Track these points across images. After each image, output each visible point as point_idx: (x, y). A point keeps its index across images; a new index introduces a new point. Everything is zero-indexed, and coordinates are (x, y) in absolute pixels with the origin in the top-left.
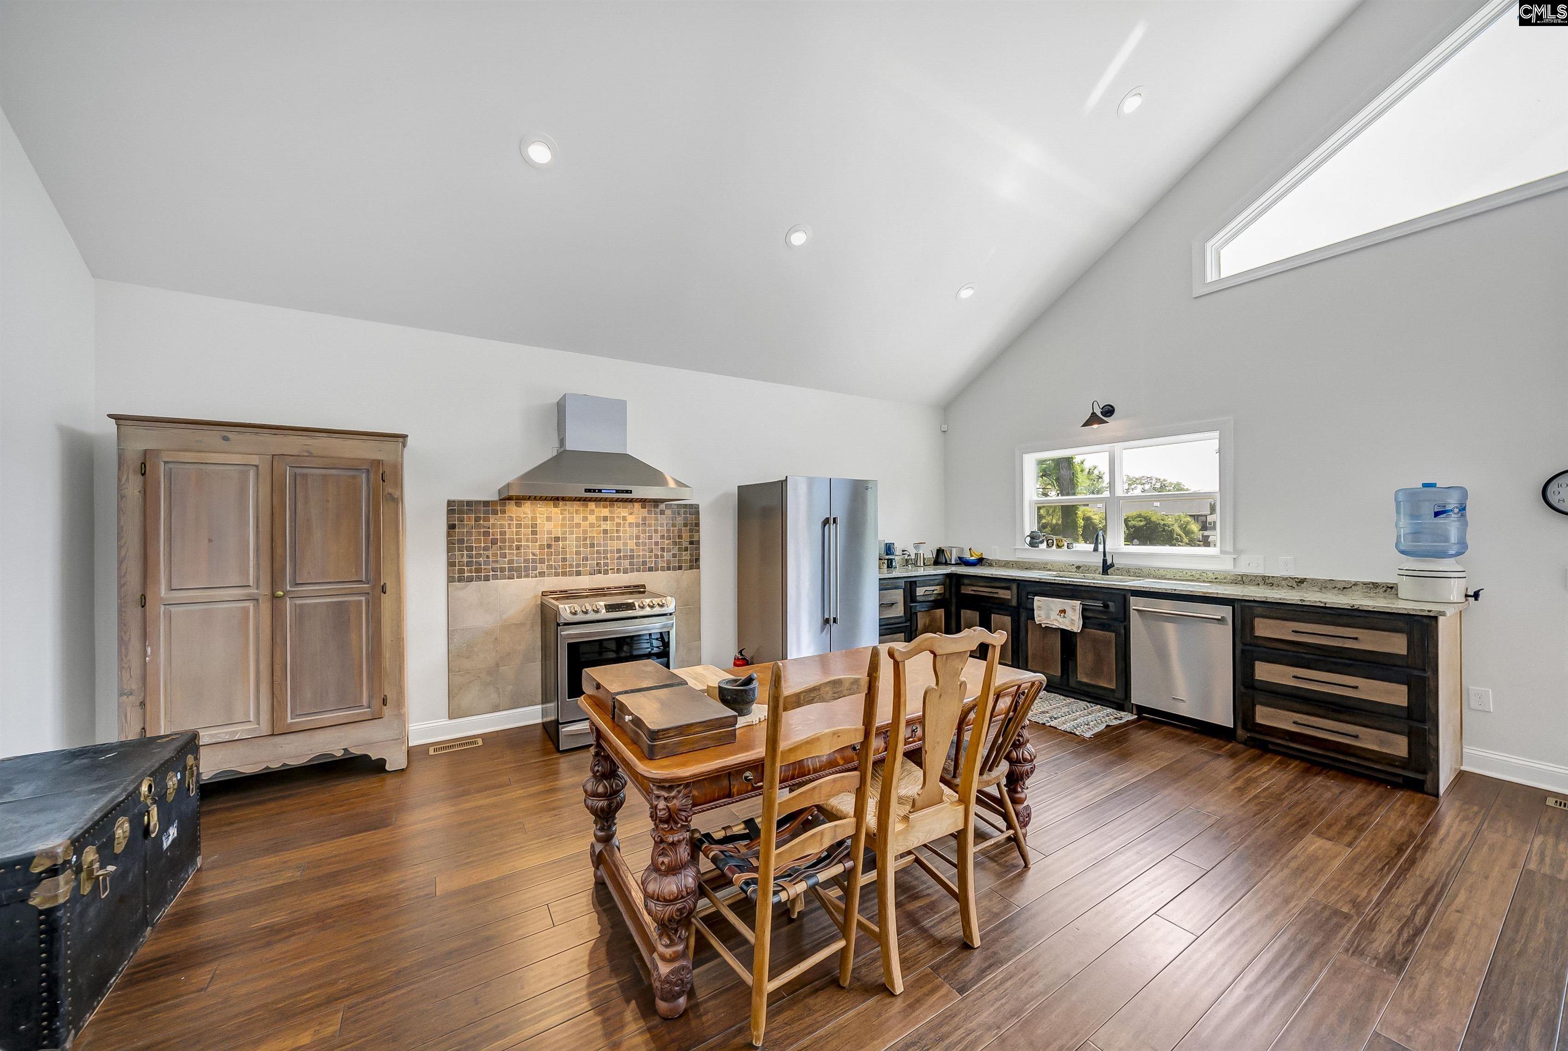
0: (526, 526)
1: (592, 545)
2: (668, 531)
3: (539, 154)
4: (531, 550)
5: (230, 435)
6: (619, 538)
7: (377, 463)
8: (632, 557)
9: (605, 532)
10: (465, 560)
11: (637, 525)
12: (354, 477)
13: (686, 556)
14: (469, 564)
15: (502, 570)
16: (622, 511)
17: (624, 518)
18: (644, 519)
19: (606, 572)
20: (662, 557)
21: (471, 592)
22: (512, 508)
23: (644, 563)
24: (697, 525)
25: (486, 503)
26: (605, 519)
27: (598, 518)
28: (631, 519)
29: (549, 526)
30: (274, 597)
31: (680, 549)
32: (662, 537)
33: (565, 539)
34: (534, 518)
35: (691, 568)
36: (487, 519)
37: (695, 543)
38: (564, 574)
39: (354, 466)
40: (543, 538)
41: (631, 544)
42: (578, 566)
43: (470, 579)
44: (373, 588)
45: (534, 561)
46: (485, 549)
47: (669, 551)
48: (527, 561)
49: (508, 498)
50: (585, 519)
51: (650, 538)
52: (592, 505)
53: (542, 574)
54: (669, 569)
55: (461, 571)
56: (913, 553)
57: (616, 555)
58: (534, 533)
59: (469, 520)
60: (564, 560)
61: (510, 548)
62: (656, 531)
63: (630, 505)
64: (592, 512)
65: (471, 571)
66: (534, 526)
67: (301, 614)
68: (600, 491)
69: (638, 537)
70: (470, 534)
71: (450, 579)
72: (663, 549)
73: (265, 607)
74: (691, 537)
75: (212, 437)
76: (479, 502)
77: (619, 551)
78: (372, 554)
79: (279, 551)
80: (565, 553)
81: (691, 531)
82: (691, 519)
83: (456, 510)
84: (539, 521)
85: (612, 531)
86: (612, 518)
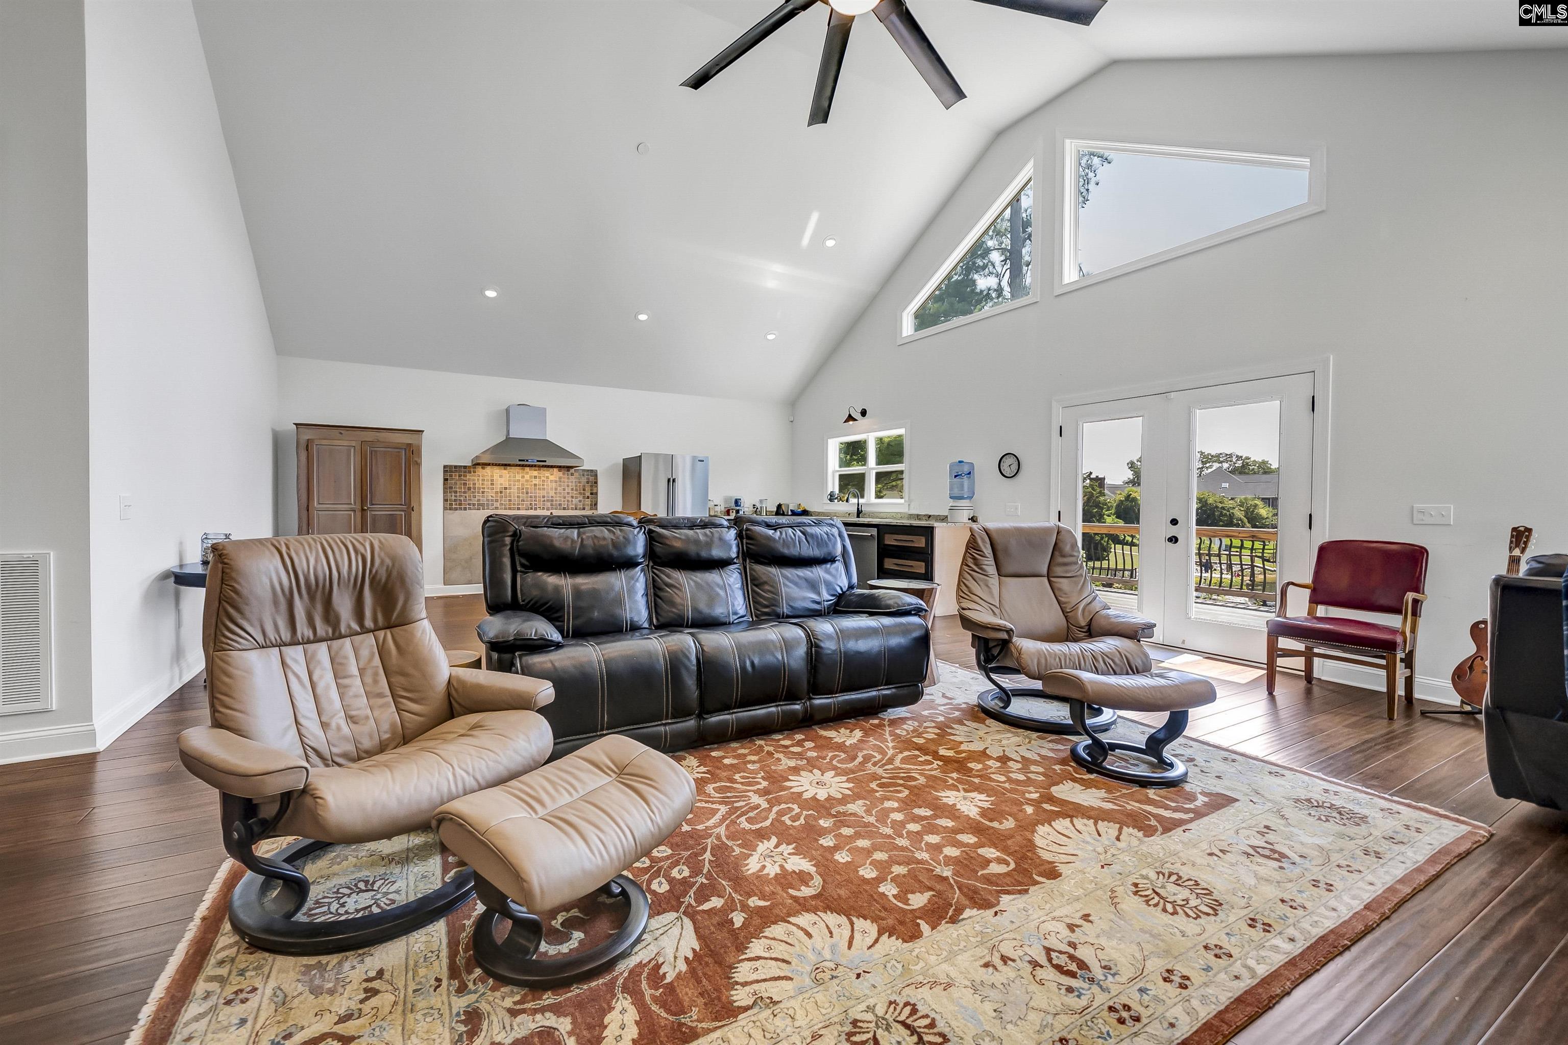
0: (488, 480)
1: (527, 493)
2: (576, 486)
3: (491, 294)
4: (490, 494)
5: (342, 432)
6: (544, 489)
7: (409, 445)
8: (552, 501)
9: (535, 485)
10: (453, 498)
11: (556, 482)
12: (399, 452)
13: (588, 502)
14: (455, 500)
15: (474, 505)
16: (546, 473)
17: (547, 477)
18: (560, 478)
19: (536, 509)
20: (572, 501)
21: (457, 515)
22: (479, 470)
23: (560, 505)
24: (596, 483)
25: (465, 467)
26: (535, 477)
27: (531, 477)
28: (552, 478)
29: (501, 481)
30: (363, 510)
31: (584, 497)
32: (572, 489)
33: (510, 488)
34: (492, 476)
35: (591, 509)
36: (465, 476)
37: (594, 494)
38: (510, 509)
39: (398, 447)
40: (498, 487)
41: (552, 493)
42: (518, 504)
43: (456, 509)
44: (407, 508)
45: (492, 500)
46: (465, 492)
47: (576, 498)
48: (488, 500)
49: (478, 464)
50: (523, 477)
51: (564, 490)
52: (527, 469)
54: (576, 509)
55: (451, 504)
56: (758, 506)
57: (542, 499)
58: (492, 484)
59: (456, 476)
60: (510, 500)
61: (478, 493)
62: (568, 486)
63: (551, 470)
64: (527, 473)
65: (456, 505)
66: (492, 480)
67: (374, 518)
68: (527, 461)
69: (556, 489)
70: (456, 484)
71: (445, 509)
72: (572, 497)
73: (359, 514)
74: (591, 490)
75: (336, 432)
76: (460, 466)
77: (544, 497)
78: (407, 492)
79: (364, 488)
80: (510, 496)
81: (591, 486)
82: (592, 479)
83: (448, 470)
84: (495, 478)
85: (539, 485)
86: (540, 477)
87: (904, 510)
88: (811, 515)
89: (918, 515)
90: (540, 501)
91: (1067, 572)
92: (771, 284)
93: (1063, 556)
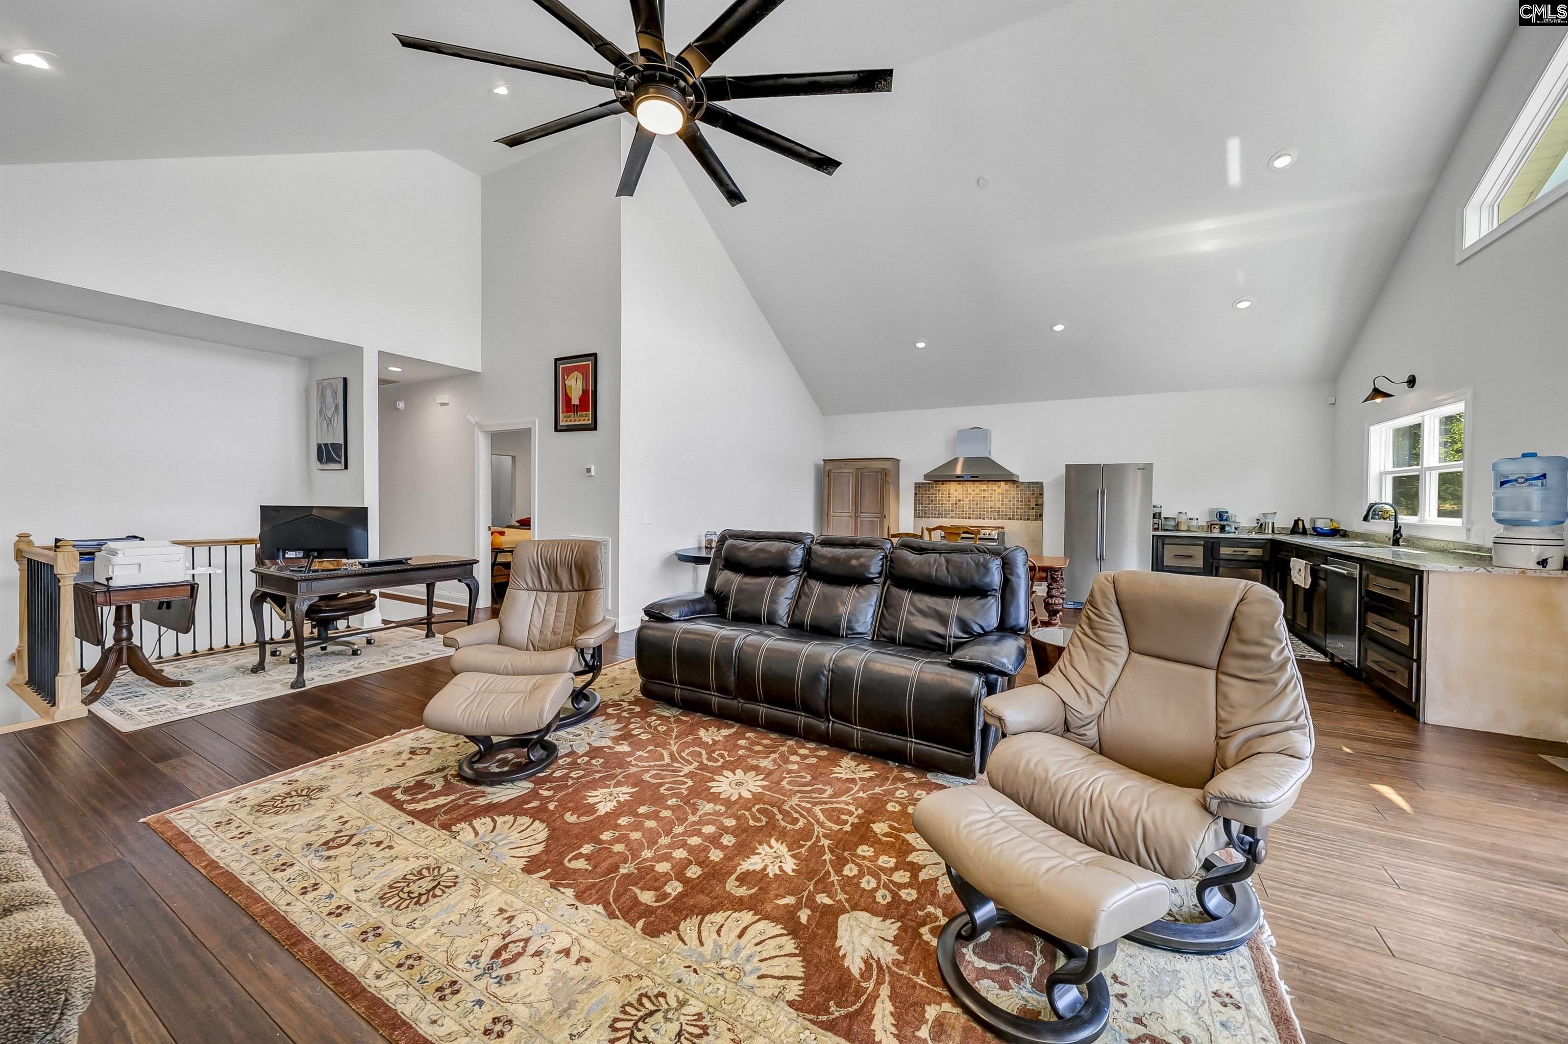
0: (946, 494)
1: (977, 504)
2: (1021, 498)
3: (921, 345)
4: (948, 506)
5: (847, 463)
6: (991, 501)
7: (890, 470)
8: (999, 511)
9: (984, 497)
10: (920, 508)
11: (1003, 494)
12: (876, 476)
13: (1033, 513)
14: (922, 510)
15: (935, 514)
16: (994, 487)
17: (995, 490)
18: (1007, 491)
19: (984, 519)
20: (1018, 512)
21: (923, 523)
23: (1006, 515)
24: (1041, 494)
25: (930, 484)
26: (984, 490)
27: (980, 490)
28: (999, 491)
29: (956, 494)
30: (855, 517)
31: (1029, 508)
32: (1018, 501)
33: (963, 501)
34: (950, 490)
35: (1036, 519)
36: (929, 491)
37: (1040, 505)
38: (962, 518)
39: (876, 472)
40: (953, 500)
41: (999, 505)
43: (922, 517)
44: (881, 516)
45: (949, 511)
46: (929, 504)
47: (1021, 509)
48: (945, 510)
50: (974, 490)
51: (1010, 501)
52: (977, 484)
53: (952, 517)
54: (1021, 519)
55: (919, 513)
57: (990, 510)
58: (949, 497)
59: (922, 491)
60: (963, 511)
61: (939, 504)
62: (1014, 498)
63: (999, 483)
64: (977, 487)
65: (923, 514)
66: (949, 494)
67: (862, 523)
68: (963, 477)
69: (1003, 501)
70: (923, 497)
71: (915, 517)
72: (1018, 508)
73: (853, 520)
74: (1036, 501)
75: (842, 463)
76: (926, 483)
77: (991, 508)
78: (881, 504)
79: (857, 502)
80: (963, 507)
81: (1037, 498)
82: (1037, 491)
83: (919, 487)
84: (951, 492)
85: (988, 497)
86: (988, 491)
87: (1462, 538)
90: (988, 511)
92: (1208, 246)
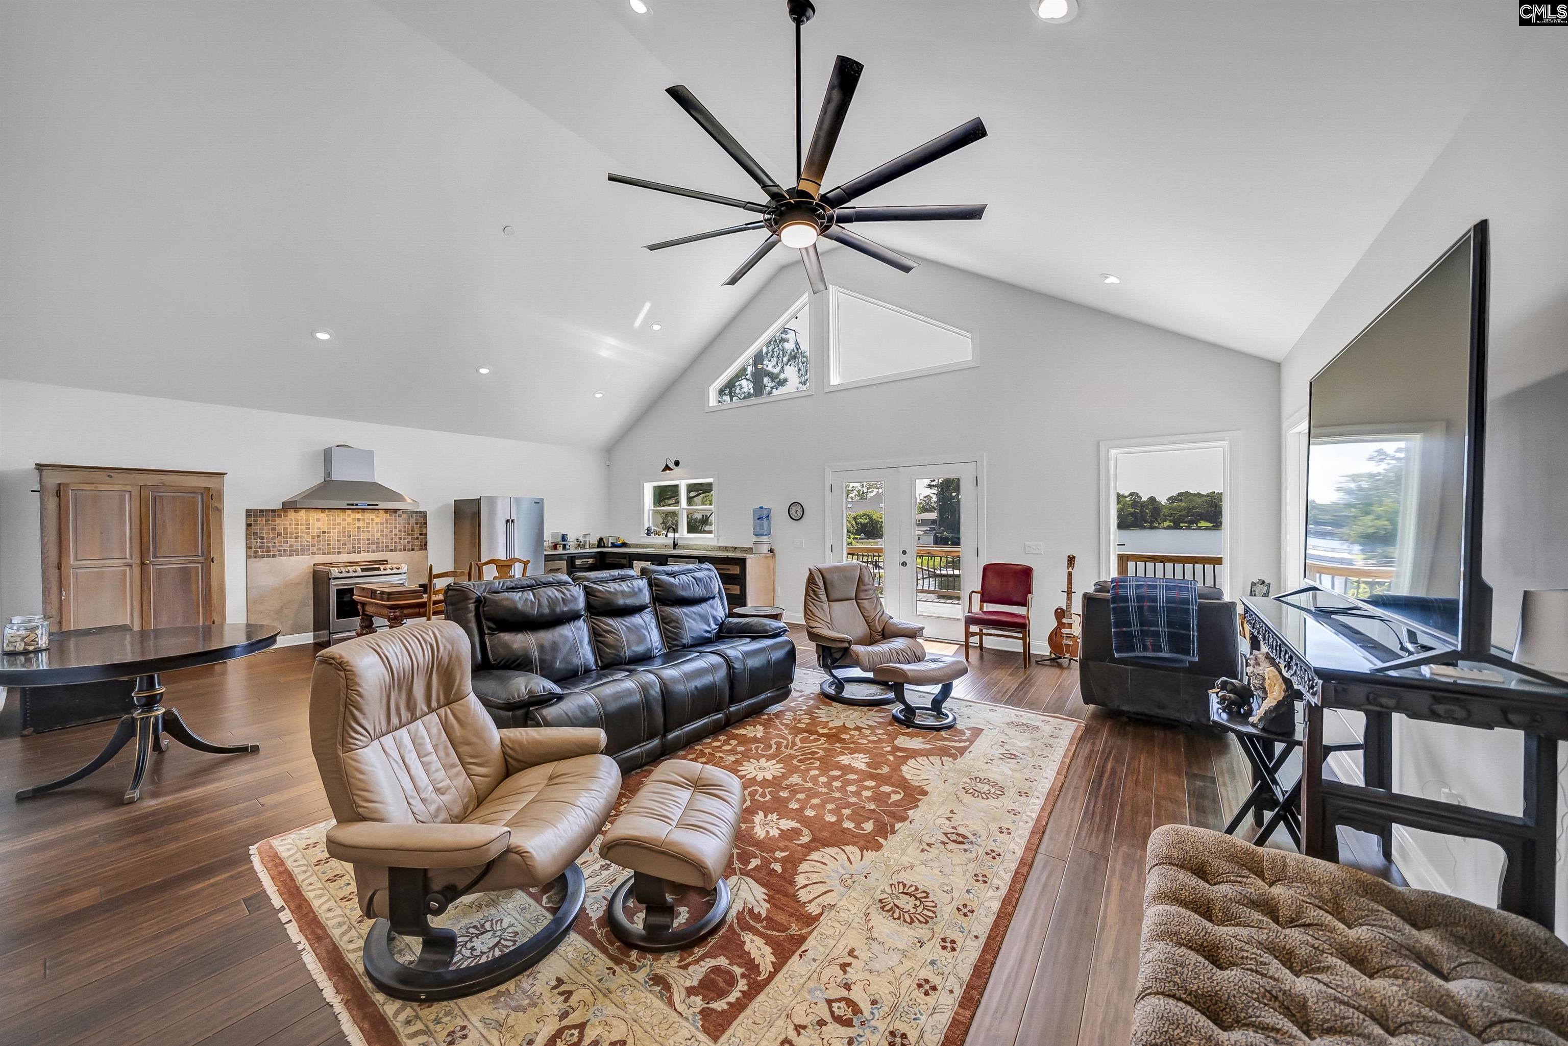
0: (302, 525)
1: (349, 536)
2: (404, 527)
4: (305, 539)
5: (111, 474)
6: (369, 532)
7: (208, 489)
8: (378, 543)
9: (359, 528)
10: (259, 545)
11: (382, 524)
12: (193, 497)
13: (417, 542)
14: (261, 547)
15: (285, 551)
16: (370, 516)
17: (372, 520)
18: (387, 520)
19: (359, 552)
20: (400, 543)
21: (263, 564)
22: (292, 515)
23: (387, 547)
24: (425, 523)
25: (273, 511)
26: (359, 520)
27: (354, 520)
28: (377, 520)
29: (319, 524)
30: (143, 564)
31: (413, 538)
32: (400, 531)
33: (329, 532)
34: (308, 520)
35: (421, 549)
36: (274, 521)
37: (424, 535)
38: (329, 553)
39: (193, 491)
40: (314, 531)
41: (378, 535)
42: (339, 548)
43: (263, 557)
44: (206, 559)
45: (308, 545)
46: (273, 538)
47: (405, 539)
48: (302, 545)
49: (290, 506)
50: (344, 520)
51: (391, 531)
52: (349, 512)
53: (313, 553)
54: (404, 550)
55: (256, 552)
56: (582, 540)
57: (367, 542)
58: (308, 528)
59: (262, 520)
60: (329, 545)
61: (291, 538)
62: (395, 528)
63: (376, 512)
64: (349, 516)
65: (263, 552)
66: (308, 524)
67: (160, 574)
68: (357, 505)
69: (382, 531)
70: (263, 529)
71: (248, 557)
72: (400, 538)
73: (137, 571)
74: (420, 531)
75: (102, 476)
76: (269, 510)
77: (368, 539)
78: (205, 541)
79: (145, 540)
80: (329, 540)
81: (421, 527)
82: (421, 520)
83: (252, 515)
84: (311, 522)
85: (363, 527)
86: (364, 520)
87: (715, 543)
88: (630, 547)
89: (726, 547)
90: (364, 544)
91: (867, 595)
92: (605, 354)
93: (865, 585)
